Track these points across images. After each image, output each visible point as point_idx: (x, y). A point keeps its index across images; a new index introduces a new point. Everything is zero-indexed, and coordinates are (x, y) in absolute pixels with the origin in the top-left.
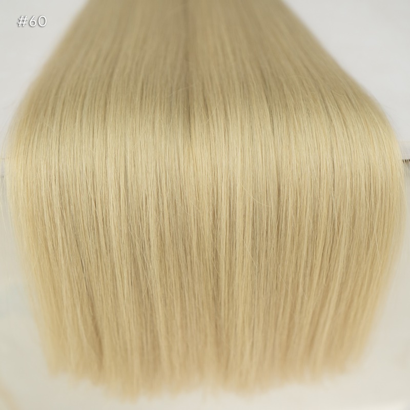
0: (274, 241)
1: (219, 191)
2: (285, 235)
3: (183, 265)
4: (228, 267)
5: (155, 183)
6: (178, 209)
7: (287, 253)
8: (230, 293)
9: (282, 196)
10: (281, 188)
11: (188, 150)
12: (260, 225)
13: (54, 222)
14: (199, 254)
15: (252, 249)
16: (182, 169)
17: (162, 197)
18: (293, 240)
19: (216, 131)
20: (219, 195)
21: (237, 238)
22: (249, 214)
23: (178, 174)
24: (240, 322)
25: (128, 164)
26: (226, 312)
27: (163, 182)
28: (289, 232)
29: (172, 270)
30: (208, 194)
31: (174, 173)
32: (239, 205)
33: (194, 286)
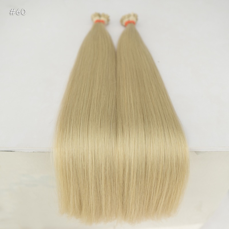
0: (144, 179)
1: (126, 163)
2: (147, 177)
3: (112, 185)
4: (127, 186)
5: (104, 160)
6: (112, 168)
7: (148, 182)
8: (128, 194)
9: (147, 165)
10: (147, 163)
11: (116, 148)
12: (139, 174)
13: (70, 170)
14: (118, 182)
15: (136, 182)
16: (114, 155)
17: (107, 165)
18: (150, 179)
19: (126, 142)
20: (126, 164)
21: (131, 178)
22: (135, 171)
23: (112, 157)
24: (131, 203)
25: (96, 153)
26: (126, 199)
27: (107, 160)
28: (149, 177)
29: (108, 187)
30: (122, 164)
31: (111, 157)
32: (132, 168)
33: (116, 191)
